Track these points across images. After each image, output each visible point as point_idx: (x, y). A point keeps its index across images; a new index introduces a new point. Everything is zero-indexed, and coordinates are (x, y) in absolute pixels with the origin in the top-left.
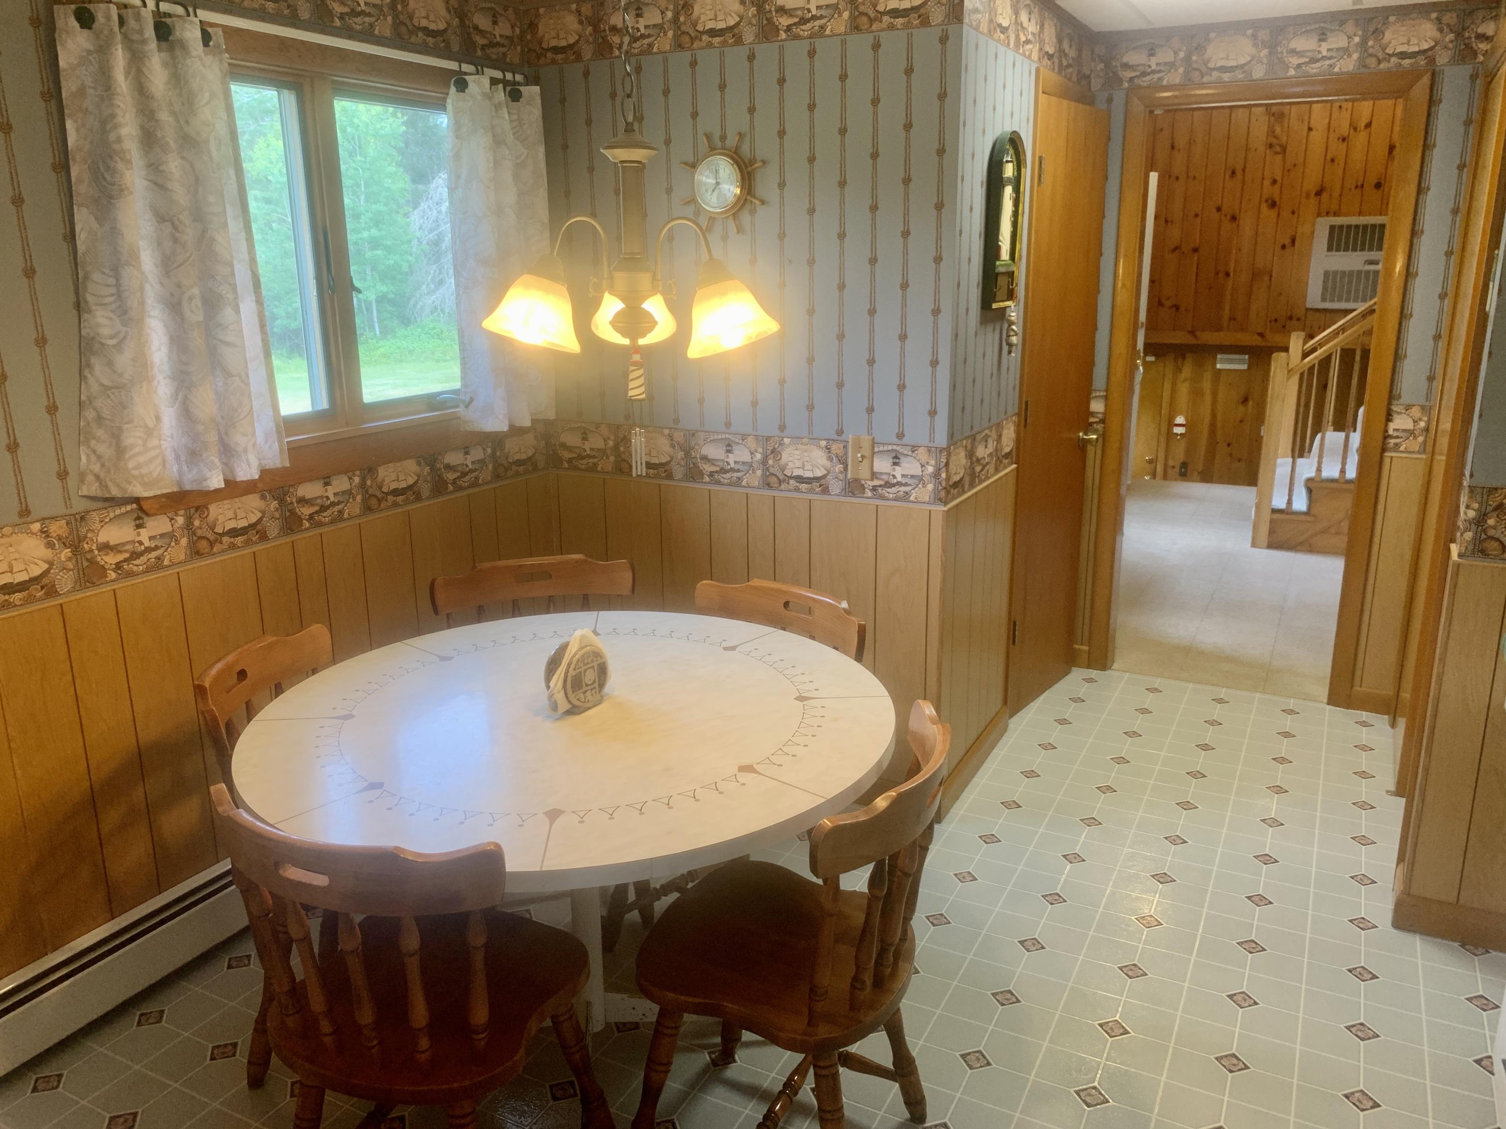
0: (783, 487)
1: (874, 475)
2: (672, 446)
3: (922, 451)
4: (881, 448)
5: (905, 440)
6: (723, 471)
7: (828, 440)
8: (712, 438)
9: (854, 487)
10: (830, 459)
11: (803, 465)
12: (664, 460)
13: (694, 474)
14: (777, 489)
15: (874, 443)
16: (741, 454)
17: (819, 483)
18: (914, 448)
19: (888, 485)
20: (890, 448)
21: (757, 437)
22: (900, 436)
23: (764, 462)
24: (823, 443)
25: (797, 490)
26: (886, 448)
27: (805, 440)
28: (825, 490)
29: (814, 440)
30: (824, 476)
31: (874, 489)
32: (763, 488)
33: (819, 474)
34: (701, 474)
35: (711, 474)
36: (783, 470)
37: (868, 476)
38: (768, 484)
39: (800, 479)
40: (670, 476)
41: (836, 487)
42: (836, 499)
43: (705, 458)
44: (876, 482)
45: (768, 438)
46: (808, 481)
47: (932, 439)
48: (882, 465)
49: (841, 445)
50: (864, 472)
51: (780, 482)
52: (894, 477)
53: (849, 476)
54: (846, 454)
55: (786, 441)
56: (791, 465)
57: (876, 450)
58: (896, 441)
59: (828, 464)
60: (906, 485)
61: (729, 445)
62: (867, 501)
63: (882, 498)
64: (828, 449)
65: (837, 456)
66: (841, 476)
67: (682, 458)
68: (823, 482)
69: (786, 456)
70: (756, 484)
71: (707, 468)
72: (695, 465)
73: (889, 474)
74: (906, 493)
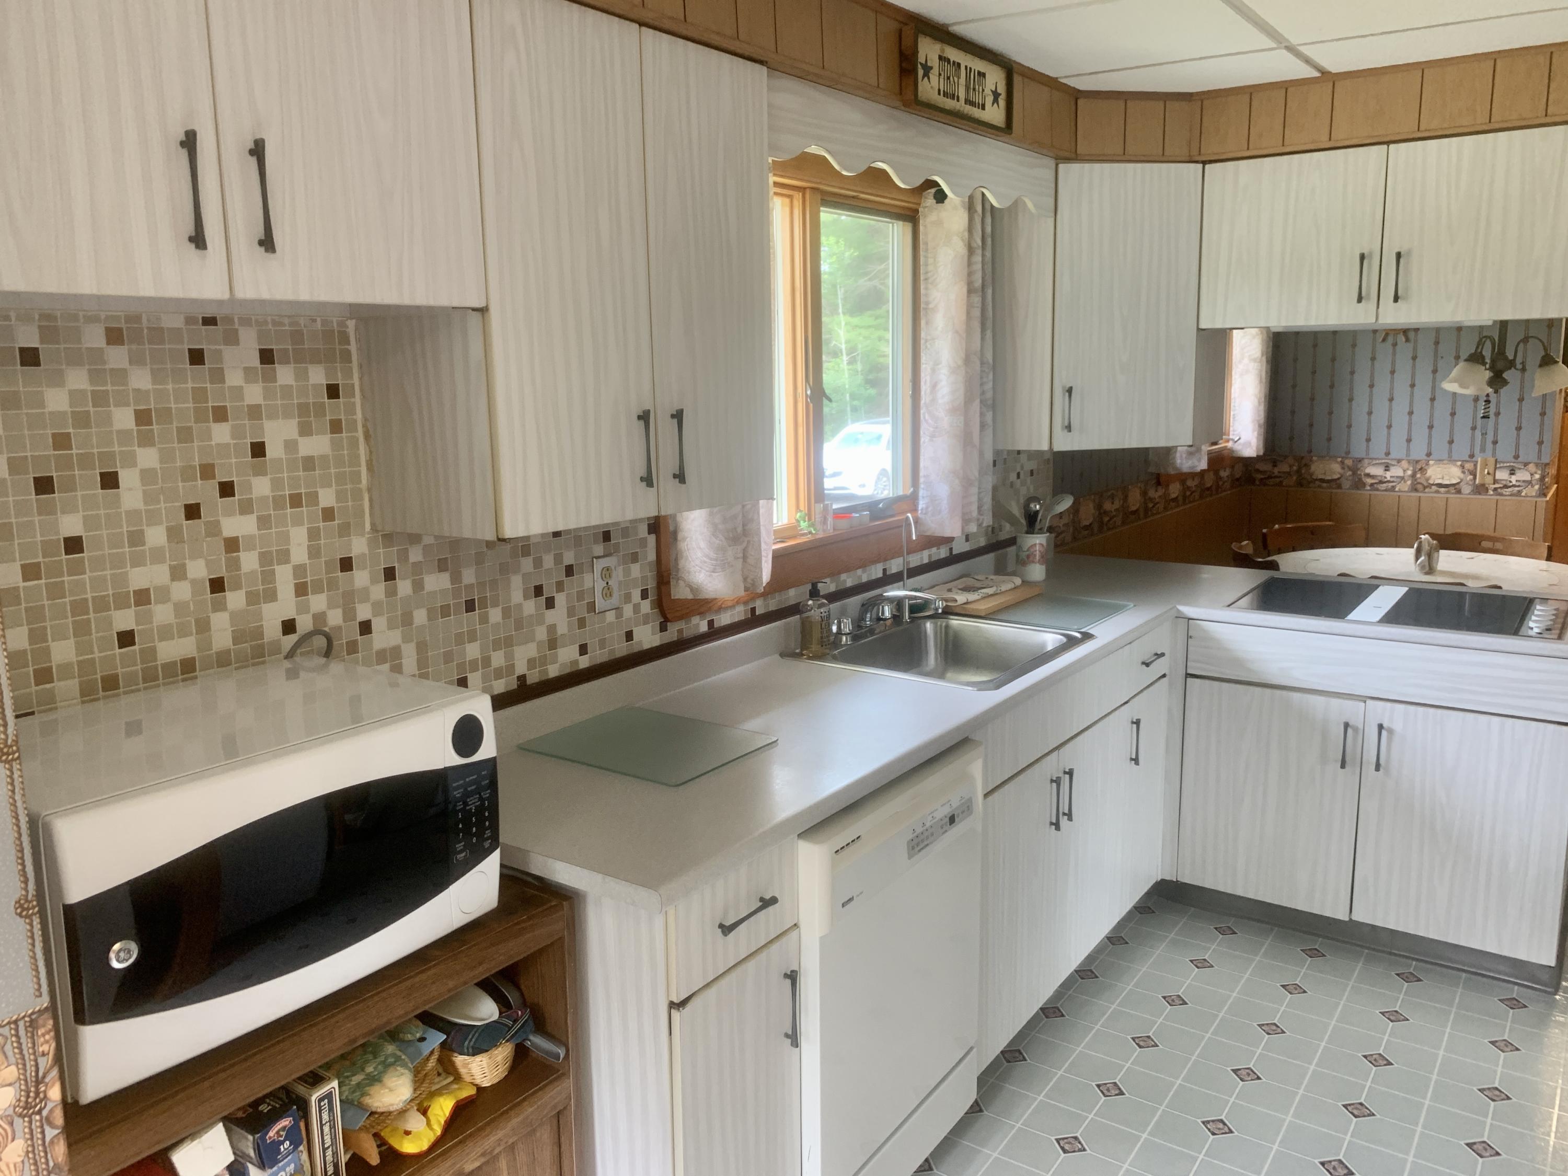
0: (1426, 490)
1: (1495, 481)
2: (1343, 468)
3: (1532, 467)
4: (1502, 465)
5: (1520, 459)
6: (1381, 482)
7: (1463, 461)
8: (1374, 462)
9: (1480, 489)
10: (1463, 472)
11: (1443, 477)
12: (1336, 477)
13: (1359, 484)
14: (1422, 492)
15: (1496, 461)
16: (1396, 471)
17: (1455, 488)
18: (1526, 464)
19: (1506, 487)
20: (1508, 464)
21: (1409, 462)
22: (1516, 457)
23: (1413, 475)
24: (1459, 463)
25: (1437, 492)
26: (1505, 465)
27: (1445, 462)
28: (1459, 492)
29: (1451, 460)
30: (1458, 483)
31: (1495, 489)
32: (1411, 491)
33: (1454, 482)
34: (1364, 485)
35: (1372, 485)
36: (1427, 480)
37: (1492, 482)
38: (1415, 489)
39: (1440, 485)
40: (1339, 487)
41: (1466, 489)
42: (1466, 496)
43: (1368, 475)
44: (1497, 486)
45: (1417, 462)
46: (1446, 486)
47: (1539, 457)
48: (1502, 475)
49: (1472, 464)
50: (1489, 479)
51: (1425, 487)
52: (1510, 482)
53: (1477, 482)
54: (1476, 468)
55: (1431, 462)
56: (1433, 477)
57: (1498, 466)
58: (1513, 460)
59: (1462, 476)
60: (1519, 486)
61: (1387, 466)
62: (1491, 496)
63: (1501, 495)
64: (1462, 467)
65: (1469, 470)
66: (1471, 483)
67: (1350, 476)
68: (1457, 486)
69: (1430, 472)
70: (1406, 489)
71: (1370, 481)
72: (1360, 480)
73: (1506, 480)
74: (1519, 491)
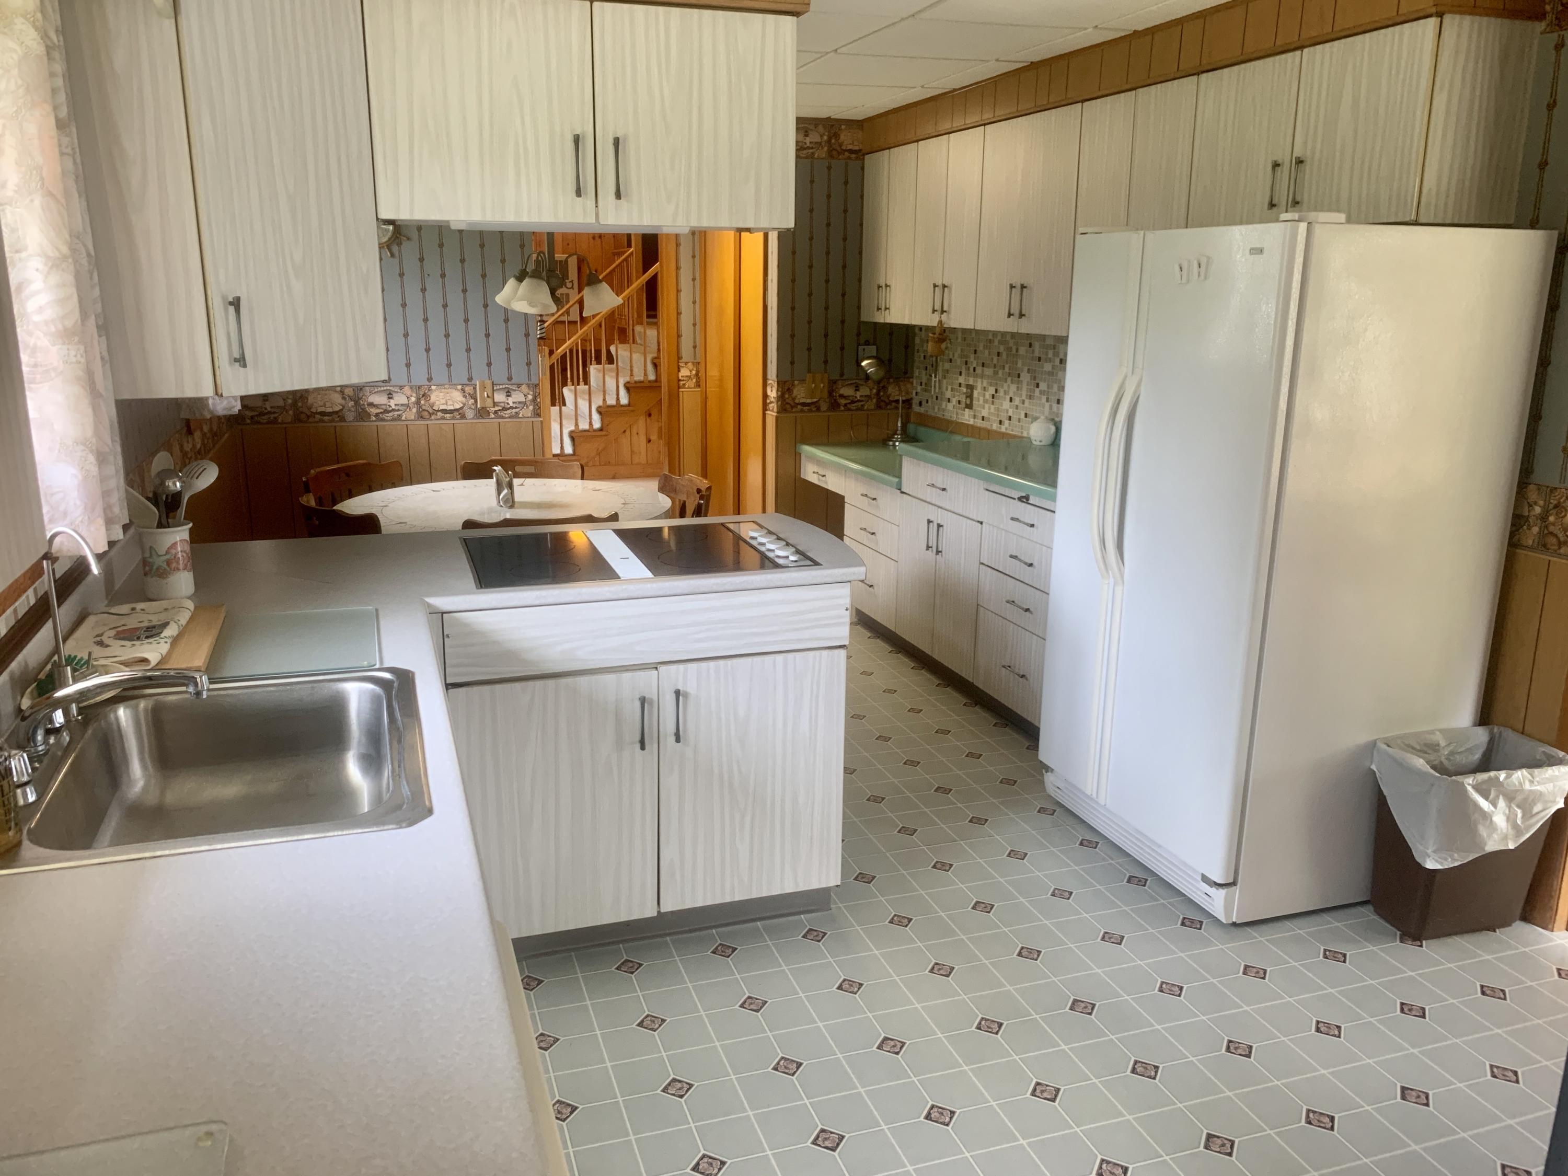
0: (433, 417)
1: (495, 404)
2: (344, 398)
3: (524, 387)
4: (498, 387)
5: (513, 381)
6: (386, 411)
7: (463, 385)
8: (376, 390)
9: (482, 413)
10: (465, 397)
11: (447, 402)
12: (337, 409)
13: (363, 415)
14: (428, 419)
15: (493, 384)
16: (400, 399)
17: (459, 413)
18: (519, 386)
19: (504, 409)
20: (504, 386)
21: (411, 387)
22: (510, 379)
23: (418, 402)
24: (459, 387)
25: (443, 418)
26: (501, 387)
27: (446, 387)
28: (463, 417)
29: (453, 385)
30: (462, 408)
31: (496, 412)
32: (418, 419)
33: (458, 406)
34: (369, 415)
35: (377, 415)
36: (432, 406)
37: (492, 405)
38: (422, 417)
39: (445, 411)
40: (343, 419)
41: (470, 414)
42: (471, 421)
43: (371, 405)
44: (497, 408)
45: (419, 387)
46: (451, 412)
47: (529, 379)
48: (500, 397)
49: (472, 388)
50: (489, 402)
51: (430, 414)
52: (508, 404)
53: (479, 406)
54: (476, 392)
55: (433, 387)
56: (437, 403)
57: (495, 388)
58: (508, 382)
59: (464, 400)
60: (516, 408)
61: (390, 394)
62: (492, 421)
63: (502, 417)
64: (463, 391)
65: (469, 394)
66: (473, 407)
67: (353, 406)
68: (461, 411)
69: (433, 398)
70: (413, 417)
71: (373, 411)
72: (364, 410)
73: (504, 402)
74: (516, 413)
